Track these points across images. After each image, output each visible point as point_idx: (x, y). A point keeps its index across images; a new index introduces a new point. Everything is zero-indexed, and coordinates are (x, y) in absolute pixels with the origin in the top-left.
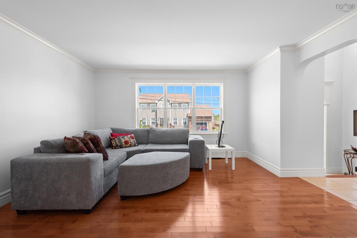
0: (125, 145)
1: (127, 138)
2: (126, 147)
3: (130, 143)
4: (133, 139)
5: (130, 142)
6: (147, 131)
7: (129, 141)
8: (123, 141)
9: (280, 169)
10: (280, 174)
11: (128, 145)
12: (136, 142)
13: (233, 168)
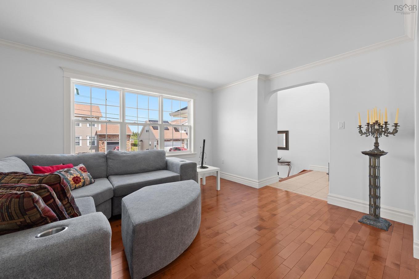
0: (74, 185)
1: (75, 172)
2: (76, 188)
3: (82, 181)
4: (85, 173)
5: (83, 178)
6: (103, 158)
7: (80, 177)
8: (70, 178)
9: (258, 181)
10: (258, 186)
11: (81, 184)
12: (91, 177)
13: (219, 189)
